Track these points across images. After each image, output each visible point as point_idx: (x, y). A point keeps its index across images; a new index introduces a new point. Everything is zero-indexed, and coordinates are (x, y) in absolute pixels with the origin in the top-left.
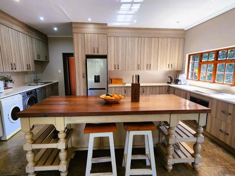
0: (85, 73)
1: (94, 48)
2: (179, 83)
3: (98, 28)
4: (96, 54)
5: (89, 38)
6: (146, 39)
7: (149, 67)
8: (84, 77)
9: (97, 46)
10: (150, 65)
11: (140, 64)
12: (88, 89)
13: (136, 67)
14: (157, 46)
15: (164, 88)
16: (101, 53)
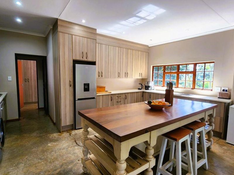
0: (72, 80)
1: (83, 53)
2: (149, 89)
3: (88, 32)
4: (85, 59)
5: (78, 41)
6: (124, 49)
7: (126, 75)
8: (71, 86)
9: (86, 51)
10: (128, 73)
11: (120, 72)
12: (77, 99)
13: (117, 75)
14: (132, 57)
15: (140, 93)
16: (90, 59)
